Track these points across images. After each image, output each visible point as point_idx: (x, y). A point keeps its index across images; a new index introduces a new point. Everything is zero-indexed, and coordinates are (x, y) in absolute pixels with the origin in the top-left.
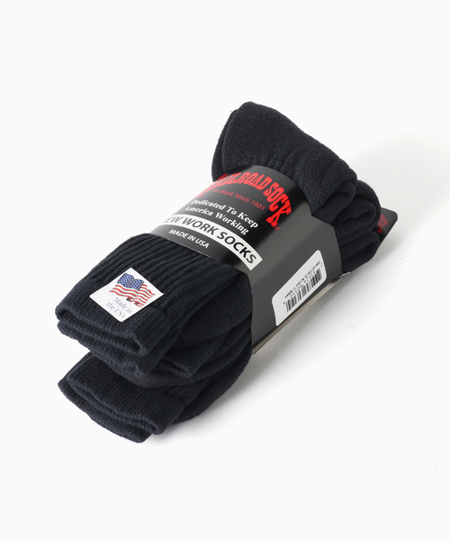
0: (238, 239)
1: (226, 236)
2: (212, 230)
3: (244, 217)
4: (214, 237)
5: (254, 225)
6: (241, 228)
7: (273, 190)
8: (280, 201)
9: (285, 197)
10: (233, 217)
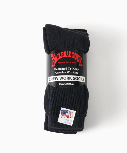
0: (78, 77)
1: (75, 78)
2: (70, 78)
3: (74, 69)
4: (72, 80)
5: (78, 69)
6: (76, 73)
7: (74, 55)
8: (78, 58)
9: (78, 55)
10: (72, 71)
